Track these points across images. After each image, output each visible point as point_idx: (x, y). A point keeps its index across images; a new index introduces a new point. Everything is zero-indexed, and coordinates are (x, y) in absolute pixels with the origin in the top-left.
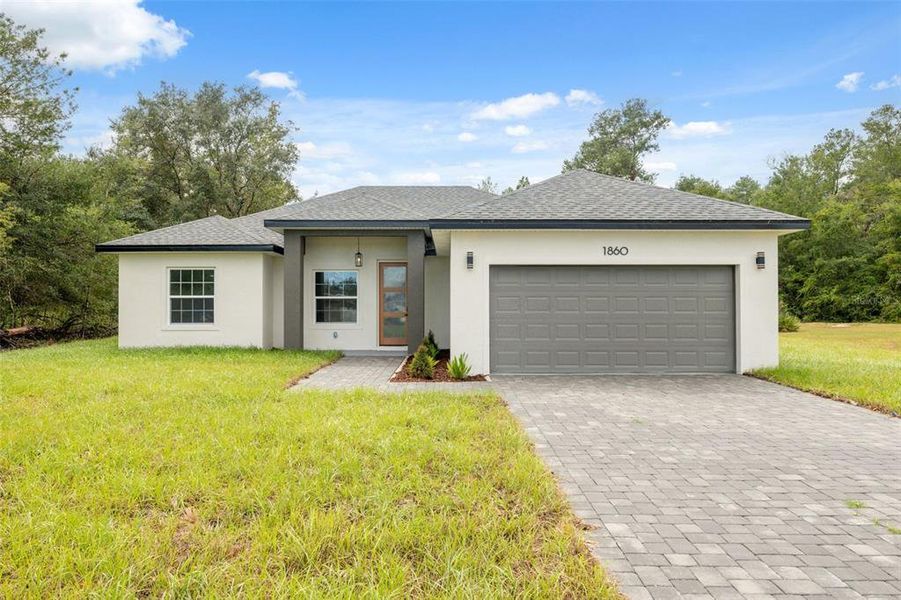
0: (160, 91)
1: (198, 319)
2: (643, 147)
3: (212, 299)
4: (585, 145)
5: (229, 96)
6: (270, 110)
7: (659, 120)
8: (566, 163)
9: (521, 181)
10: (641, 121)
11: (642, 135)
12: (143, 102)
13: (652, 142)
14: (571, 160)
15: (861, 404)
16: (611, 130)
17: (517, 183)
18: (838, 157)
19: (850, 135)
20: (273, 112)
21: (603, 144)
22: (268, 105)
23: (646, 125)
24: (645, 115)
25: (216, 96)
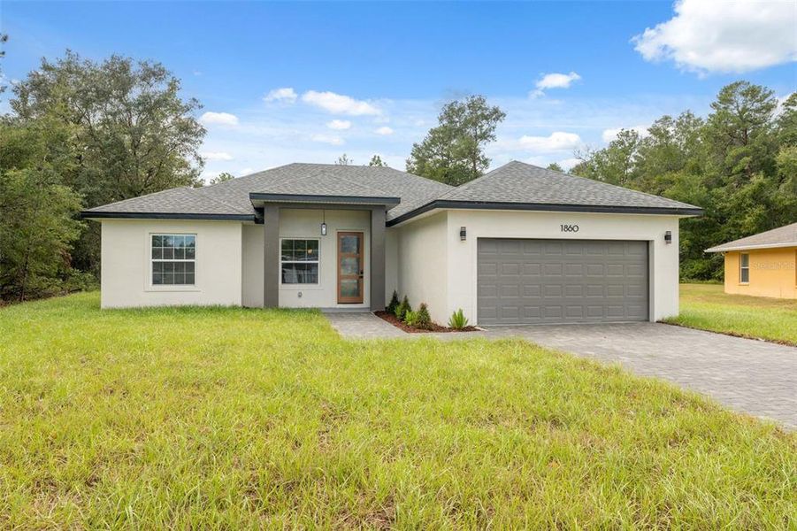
0: (65, 58)
1: (179, 281)
2: (484, 136)
3: (193, 263)
4: (432, 132)
5: (135, 69)
6: (170, 85)
7: (497, 115)
8: (415, 145)
9: (374, 159)
10: (483, 114)
11: (482, 126)
12: (47, 68)
13: (492, 133)
14: (420, 144)
15: (768, 340)
16: (457, 120)
17: (371, 161)
18: (626, 152)
19: (636, 136)
20: (173, 86)
21: (451, 130)
22: (169, 80)
23: (486, 118)
24: (486, 109)
25: (125, 68)
